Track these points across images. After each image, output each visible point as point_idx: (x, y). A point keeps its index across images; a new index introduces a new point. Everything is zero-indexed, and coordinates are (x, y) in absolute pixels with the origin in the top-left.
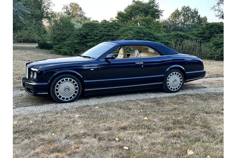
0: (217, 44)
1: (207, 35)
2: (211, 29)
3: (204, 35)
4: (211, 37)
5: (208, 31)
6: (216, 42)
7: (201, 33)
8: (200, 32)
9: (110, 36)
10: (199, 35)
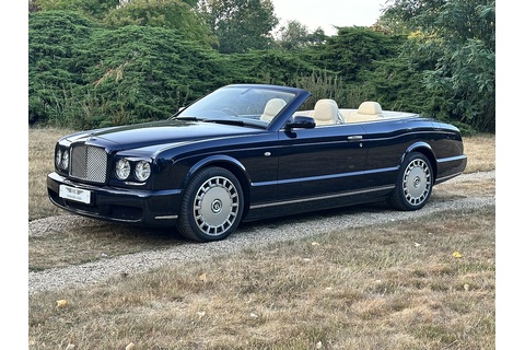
0: (386, 90)
1: (346, 61)
2: (356, 47)
3: (339, 63)
4: (357, 67)
5: (351, 53)
6: (382, 84)
7: (331, 57)
8: (325, 52)
9: (60, 54)
10: (325, 62)
